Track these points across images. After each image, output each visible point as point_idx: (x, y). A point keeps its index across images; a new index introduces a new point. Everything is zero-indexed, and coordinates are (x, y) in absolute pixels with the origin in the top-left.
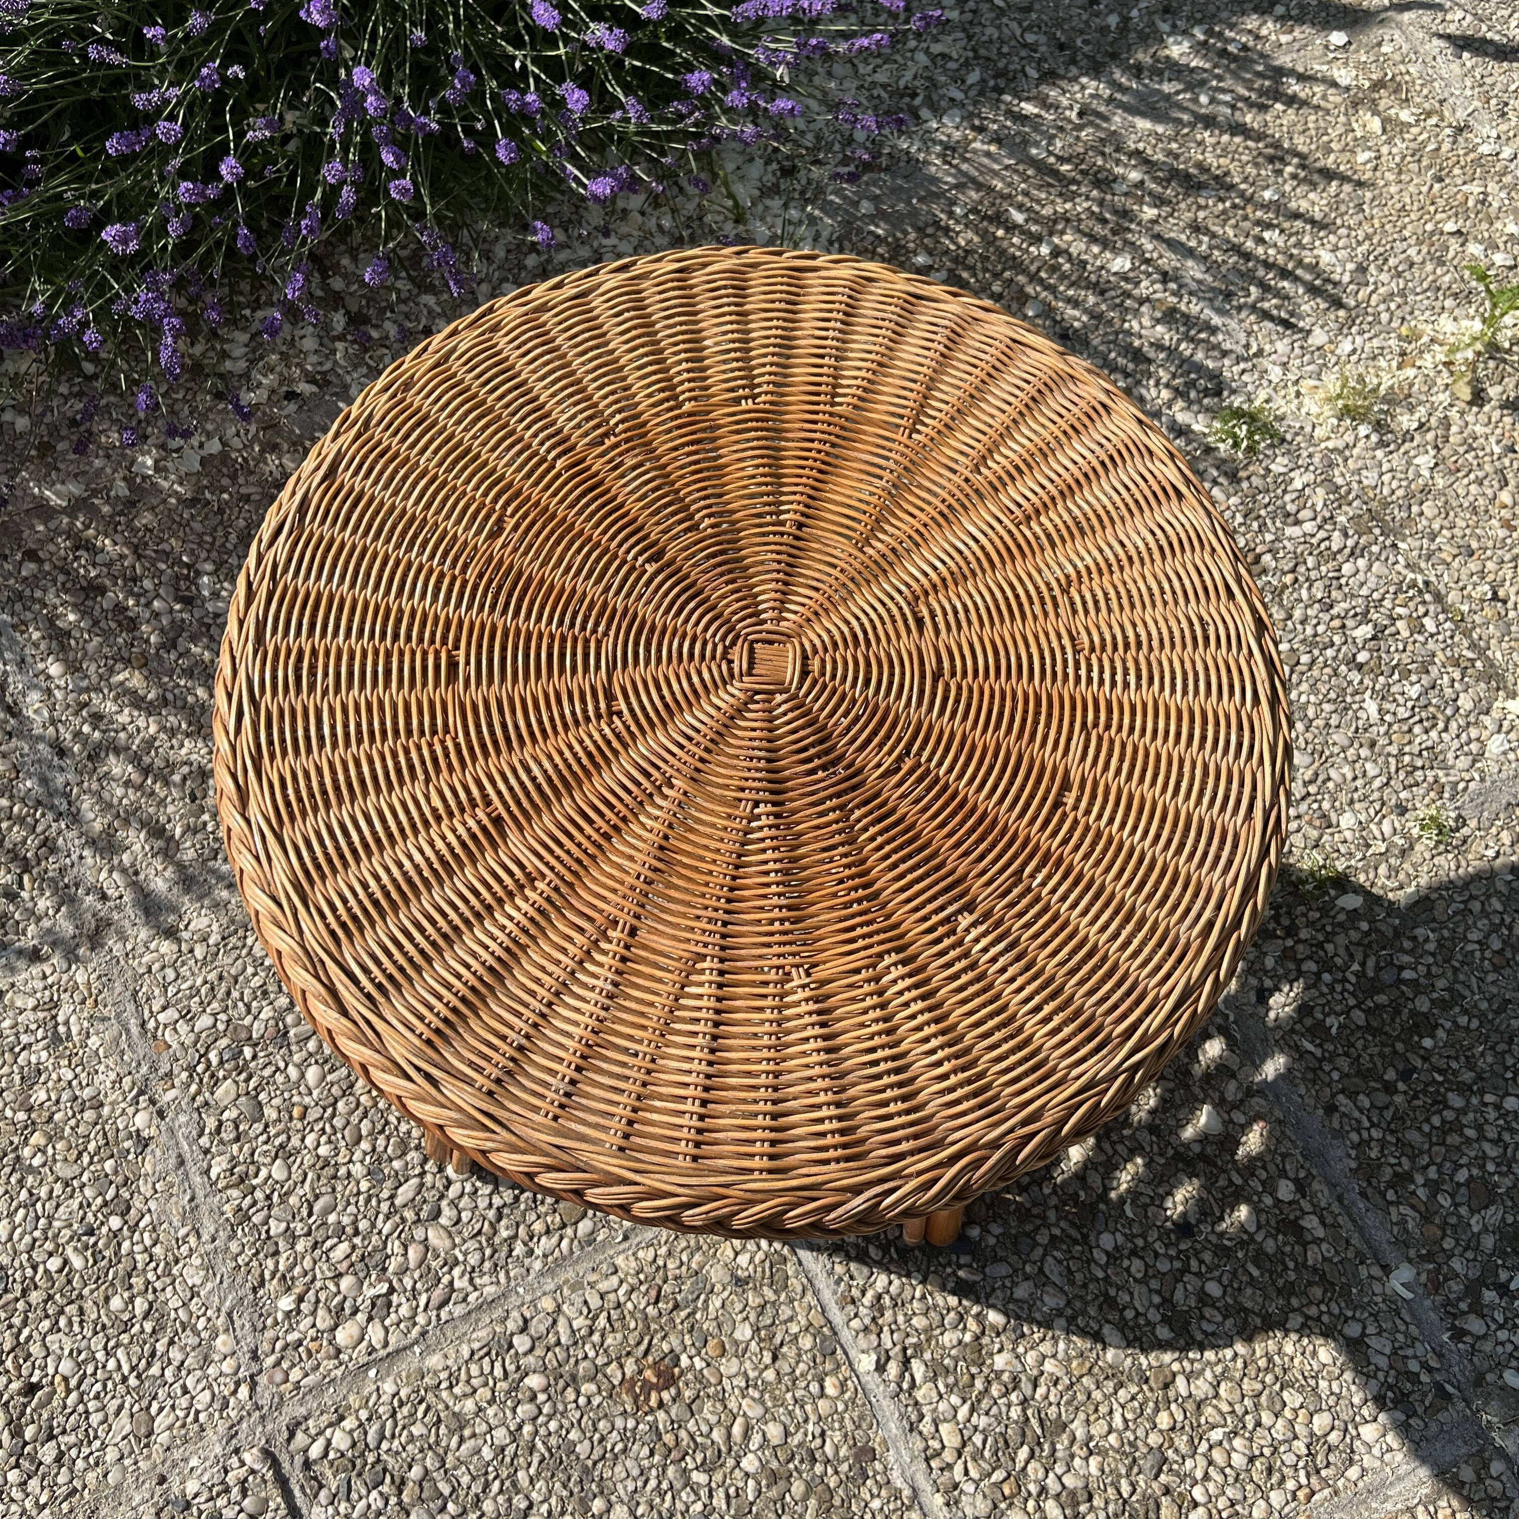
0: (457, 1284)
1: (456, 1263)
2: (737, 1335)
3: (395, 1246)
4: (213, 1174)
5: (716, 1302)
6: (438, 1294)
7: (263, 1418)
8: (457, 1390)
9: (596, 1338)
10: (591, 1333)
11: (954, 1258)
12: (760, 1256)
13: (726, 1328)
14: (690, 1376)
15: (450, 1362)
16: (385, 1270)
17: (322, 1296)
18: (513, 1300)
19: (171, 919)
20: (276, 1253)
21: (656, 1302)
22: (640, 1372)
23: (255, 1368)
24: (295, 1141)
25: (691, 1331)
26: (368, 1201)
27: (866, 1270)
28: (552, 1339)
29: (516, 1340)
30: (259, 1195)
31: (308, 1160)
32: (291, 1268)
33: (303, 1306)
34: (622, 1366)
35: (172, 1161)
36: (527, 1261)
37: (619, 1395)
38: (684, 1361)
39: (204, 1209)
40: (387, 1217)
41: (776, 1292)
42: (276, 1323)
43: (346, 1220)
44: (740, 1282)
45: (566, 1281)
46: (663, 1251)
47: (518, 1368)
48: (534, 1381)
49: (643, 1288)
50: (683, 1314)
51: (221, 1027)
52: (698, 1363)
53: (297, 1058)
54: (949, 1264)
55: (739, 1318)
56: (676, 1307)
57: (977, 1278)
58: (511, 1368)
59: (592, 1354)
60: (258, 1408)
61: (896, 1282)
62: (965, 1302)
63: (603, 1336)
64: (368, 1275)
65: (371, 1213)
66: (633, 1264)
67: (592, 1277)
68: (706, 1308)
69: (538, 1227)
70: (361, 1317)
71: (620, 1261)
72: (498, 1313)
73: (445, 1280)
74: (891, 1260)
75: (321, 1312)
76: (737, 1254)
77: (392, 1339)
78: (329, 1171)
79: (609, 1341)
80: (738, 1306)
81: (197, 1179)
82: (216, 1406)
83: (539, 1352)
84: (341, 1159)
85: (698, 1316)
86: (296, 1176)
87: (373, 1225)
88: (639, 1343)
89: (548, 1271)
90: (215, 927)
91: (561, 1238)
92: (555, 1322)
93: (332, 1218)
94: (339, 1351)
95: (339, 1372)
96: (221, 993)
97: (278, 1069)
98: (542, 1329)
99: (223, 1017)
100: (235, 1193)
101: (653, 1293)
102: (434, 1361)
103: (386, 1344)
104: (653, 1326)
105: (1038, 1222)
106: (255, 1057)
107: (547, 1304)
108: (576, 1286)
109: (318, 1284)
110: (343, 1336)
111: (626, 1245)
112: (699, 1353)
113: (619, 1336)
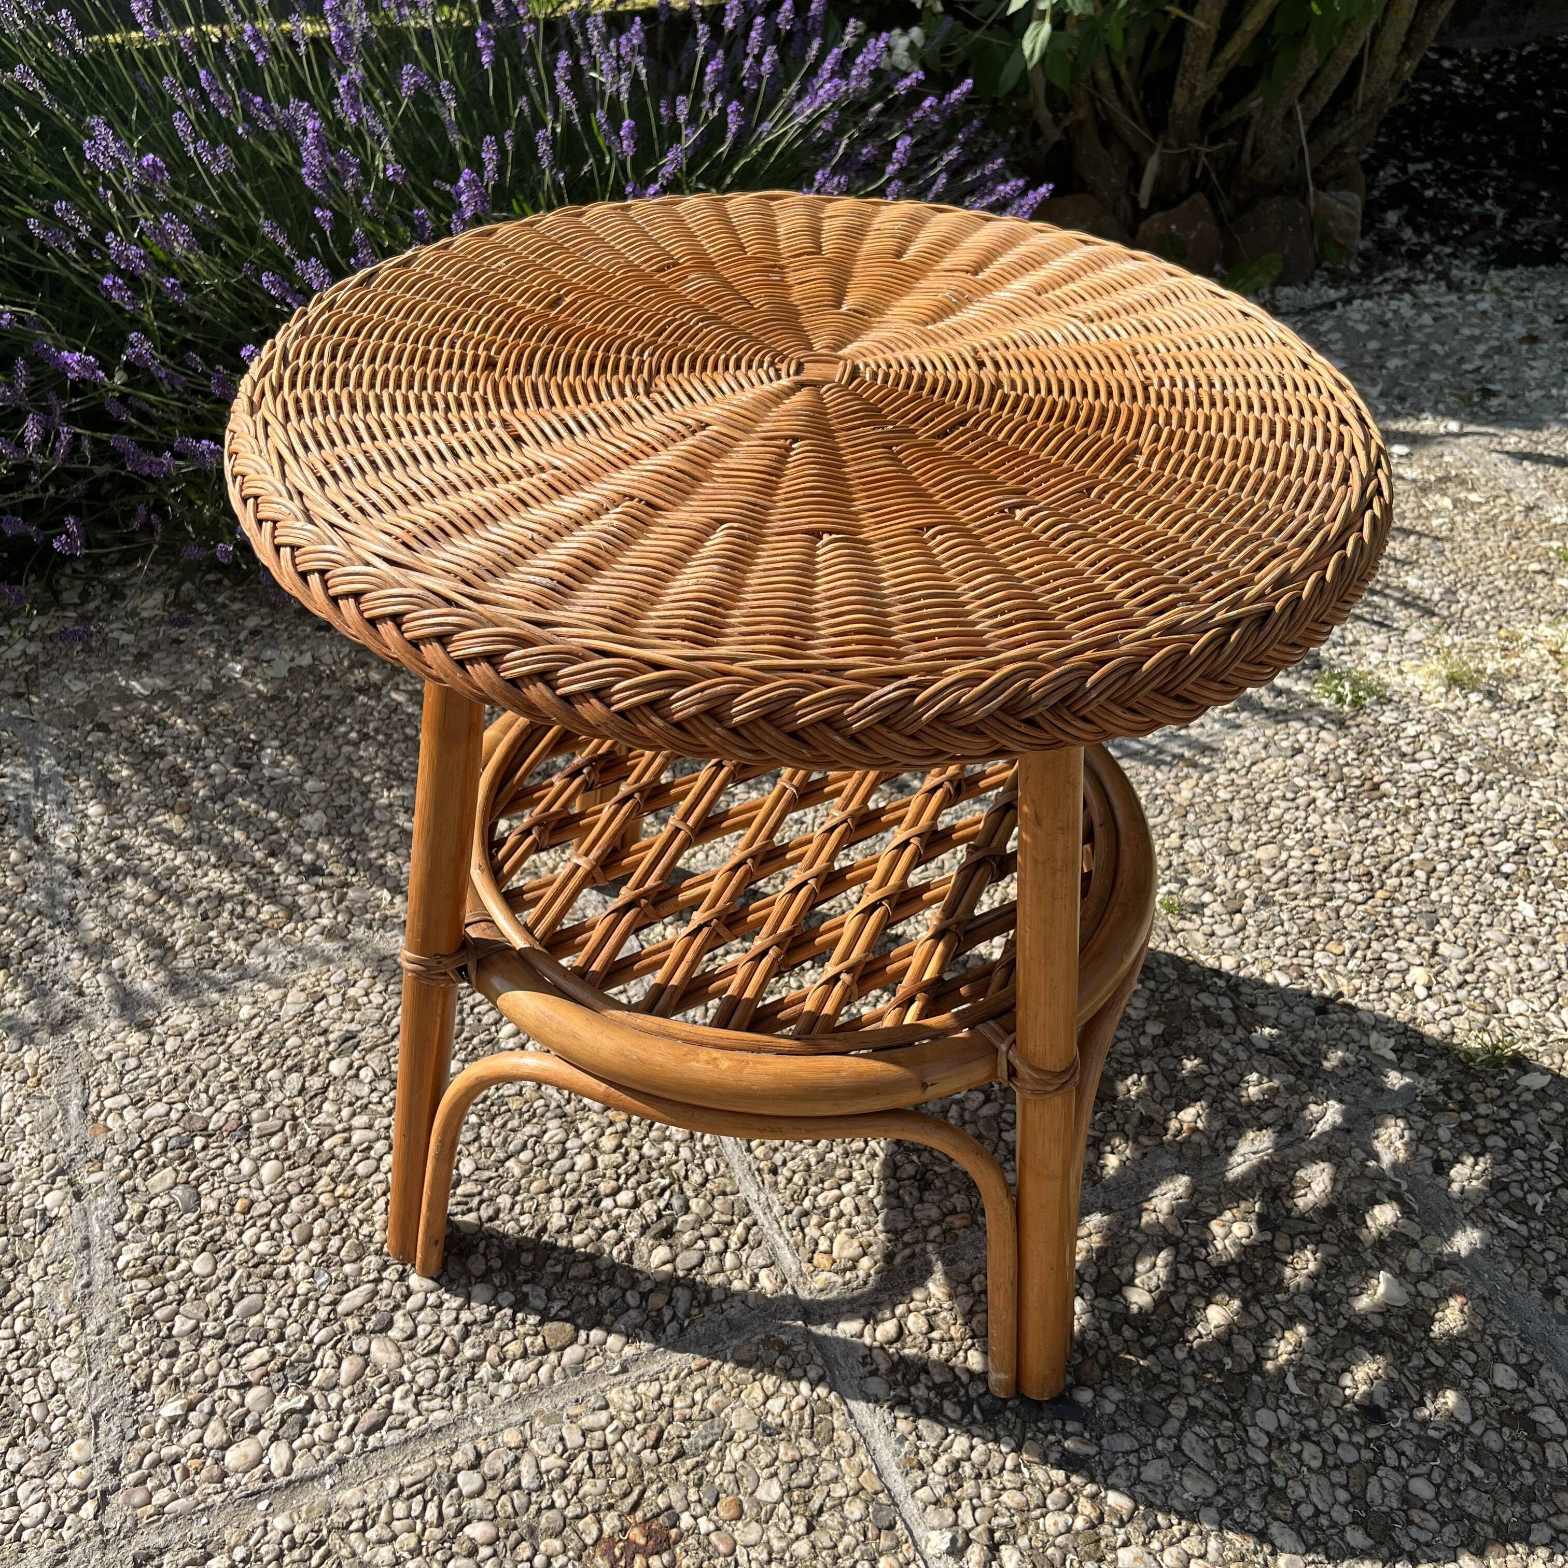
0: (397, 1406)
1: (401, 1381)
2: (761, 1494)
3: (327, 1356)
4: (120, 1264)
5: (735, 1453)
6: (369, 1417)
7: (105, 1544)
8: (371, 1534)
9: (570, 1483)
10: (564, 1477)
11: (1058, 1424)
12: (799, 1401)
13: (747, 1484)
14: (691, 1541)
15: (368, 1498)
16: (307, 1383)
17: (219, 1409)
18: (468, 1430)
19: (149, 1014)
20: (174, 1354)
21: (655, 1446)
22: (624, 1530)
23: (111, 1482)
24: (231, 1235)
25: (698, 1485)
26: (304, 1304)
27: (939, 1430)
28: (510, 1479)
29: (461, 1478)
30: (171, 1288)
31: (241, 1254)
32: (188, 1373)
33: (192, 1415)
34: (599, 1521)
35: (76, 1242)
36: (492, 1386)
37: (591, 1558)
38: (686, 1521)
39: (99, 1298)
40: (325, 1323)
41: (816, 1445)
42: (152, 1433)
43: (271, 1323)
44: (769, 1431)
45: (540, 1413)
46: (672, 1385)
47: (459, 1513)
48: (477, 1531)
49: (639, 1428)
50: (690, 1463)
51: (174, 1116)
52: (704, 1525)
53: (254, 1152)
54: (1052, 1431)
55: (765, 1473)
56: (681, 1454)
57: (1092, 1450)
58: (449, 1511)
59: (560, 1502)
60: (102, 1531)
61: (980, 1448)
62: (1075, 1479)
63: (579, 1481)
64: (284, 1388)
65: (305, 1319)
66: (631, 1398)
67: (573, 1410)
68: (722, 1459)
69: (513, 1349)
70: (264, 1436)
71: (613, 1395)
72: (444, 1444)
73: (382, 1401)
74: (974, 1421)
75: (213, 1425)
76: (767, 1398)
77: (298, 1464)
78: (264, 1269)
79: (587, 1488)
80: (765, 1459)
81: (99, 1265)
82: (49, 1522)
83: (491, 1493)
84: (281, 1258)
85: (710, 1467)
86: (222, 1271)
87: (304, 1332)
88: (626, 1495)
89: (517, 1399)
90: (195, 1024)
91: (541, 1364)
92: (517, 1460)
93: (254, 1320)
94: (225, 1475)
95: (218, 1499)
96: (183, 1085)
97: (229, 1161)
98: (499, 1466)
99: (180, 1106)
100: (142, 1283)
101: (652, 1434)
102: (350, 1496)
103: (289, 1470)
104: (648, 1475)
105: (1172, 1390)
106: (205, 1148)
107: (511, 1437)
108: (551, 1419)
109: (218, 1393)
110: (233, 1457)
111: (623, 1377)
112: (707, 1513)
113: (601, 1483)
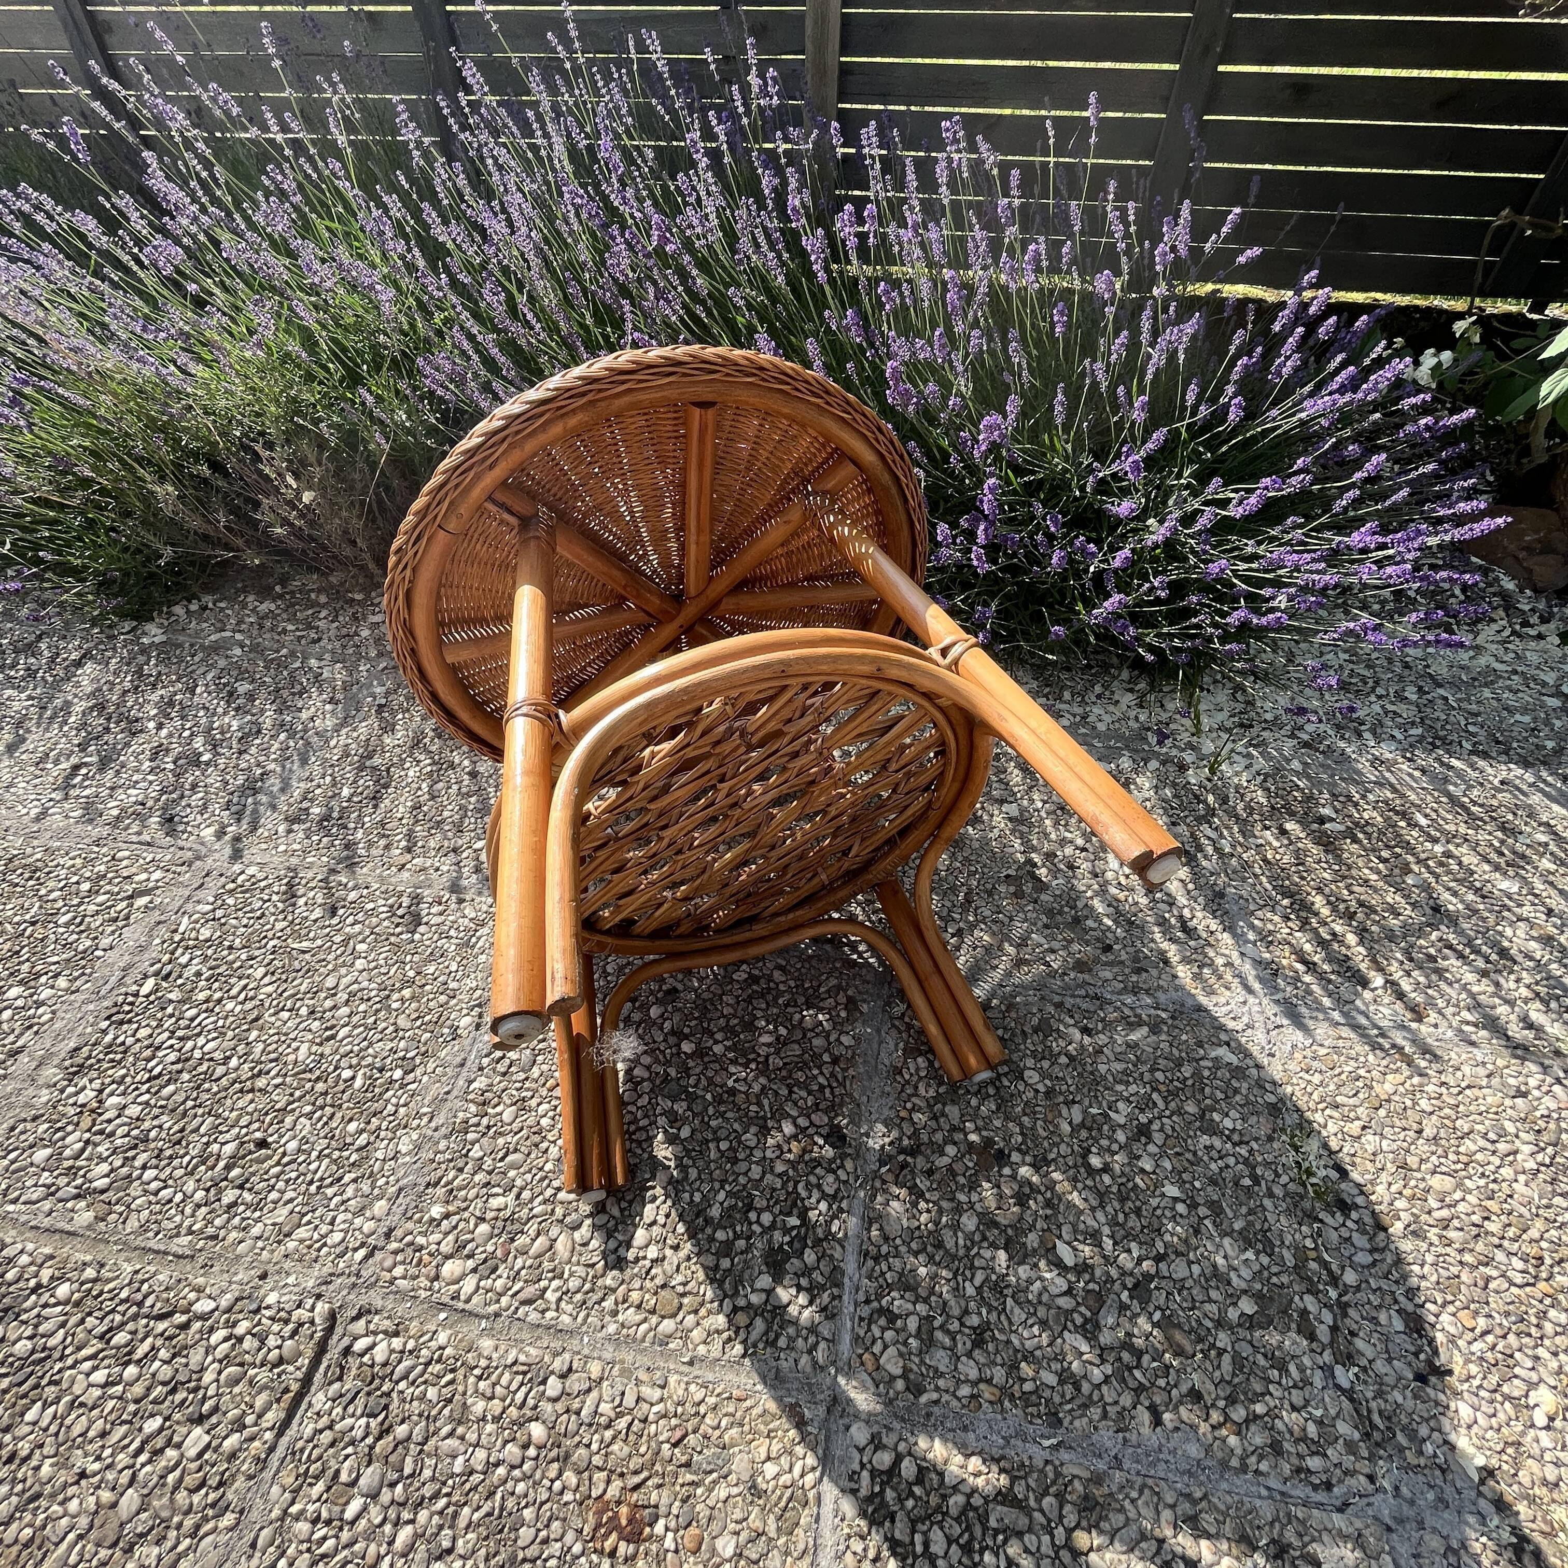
0: (549, 1295)
1: (561, 1276)
2: (719, 1543)
3: (532, 1228)
4: (471, 1088)
5: (722, 1492)
6: (530, 1291)
7: (354, 1285)
8: (482, 1385)
9: (608, 1434)
10: (608, 1427)
12: (785, 1479)
13: (715, 1527)
14: (654, 1547)
15: (495, 1356)
16: (512, 1240)
17: (462, 1225)
18: (575, 1344)
20: (461, 1170)
21: (675, 1445)
22: (619, 1503)
23: (381, 1244)
24: (533, 1103)
25: (684, 1501)
26: (542, 1179)
28: (576, 1405)
29: (552, 1380)
30: (485, 1121)
31: (531, 1121)
32: (460, 1189)
33: (444, 1223)
34: (608, 1482)
35: (458, 1060)
36: (608, 1318)
37: (588, 1508)
38: (659, 1528)
39: (449, 1105)
40: (545, 1202)
41: (779, 1529)
42: (420, 1221)
43: (519, 1182)
44: (755, 1491)
45: (622, 1362)
46: (711, 1400)
47: (535, 1407)
48: (537, 1431)
49: (674, 1422)
50: (689, 1477)
52: (669, 1543)
55: (732, 1526)
56: (688, 1465)
58: (531, 1402)
59: (595, 1447)
60: (358, 1275)
63: (614, 1438)
64: (499, 1235)
65: (537, 1190)
66: (681, 1392)
67: (643, 1376)
68: (711, 1490)
69: (635, 1296)
70: (470, 1264)
71: (673, 1379)
72: (557, 1345)
73: (543, 1284)
75: (451, 1237)
76: (769, 1458)
77: (475, 1300)
78: (537, 1139)
79: (615, 1447)
80: (738, 1515)
81: (461, 1082)
82: (338, 1250)
83: (560, 1407)
84: (550, 1137)
85: (699, 1491)
86: (516, 1126)
87: (532, 1200)
88: (636, 1473)
89: (615, 1340)
91: (645, 1320)
92: (589, 1390)
93: (512, 1173)
94: (437, 1278)
95: (423, 1294)
98: (576, 1388)
100: (473, 1108)
101: (678, 1434)
102: (486, 1344)
103: (468, 1301)
104: (658, 1467)
107: (595, 1369)
108: (626, 1373)
109: (466, 1215)
110: (448, 1268)
111: (686, 1369)
112: (676, 1531)
113: (626, 1449)
